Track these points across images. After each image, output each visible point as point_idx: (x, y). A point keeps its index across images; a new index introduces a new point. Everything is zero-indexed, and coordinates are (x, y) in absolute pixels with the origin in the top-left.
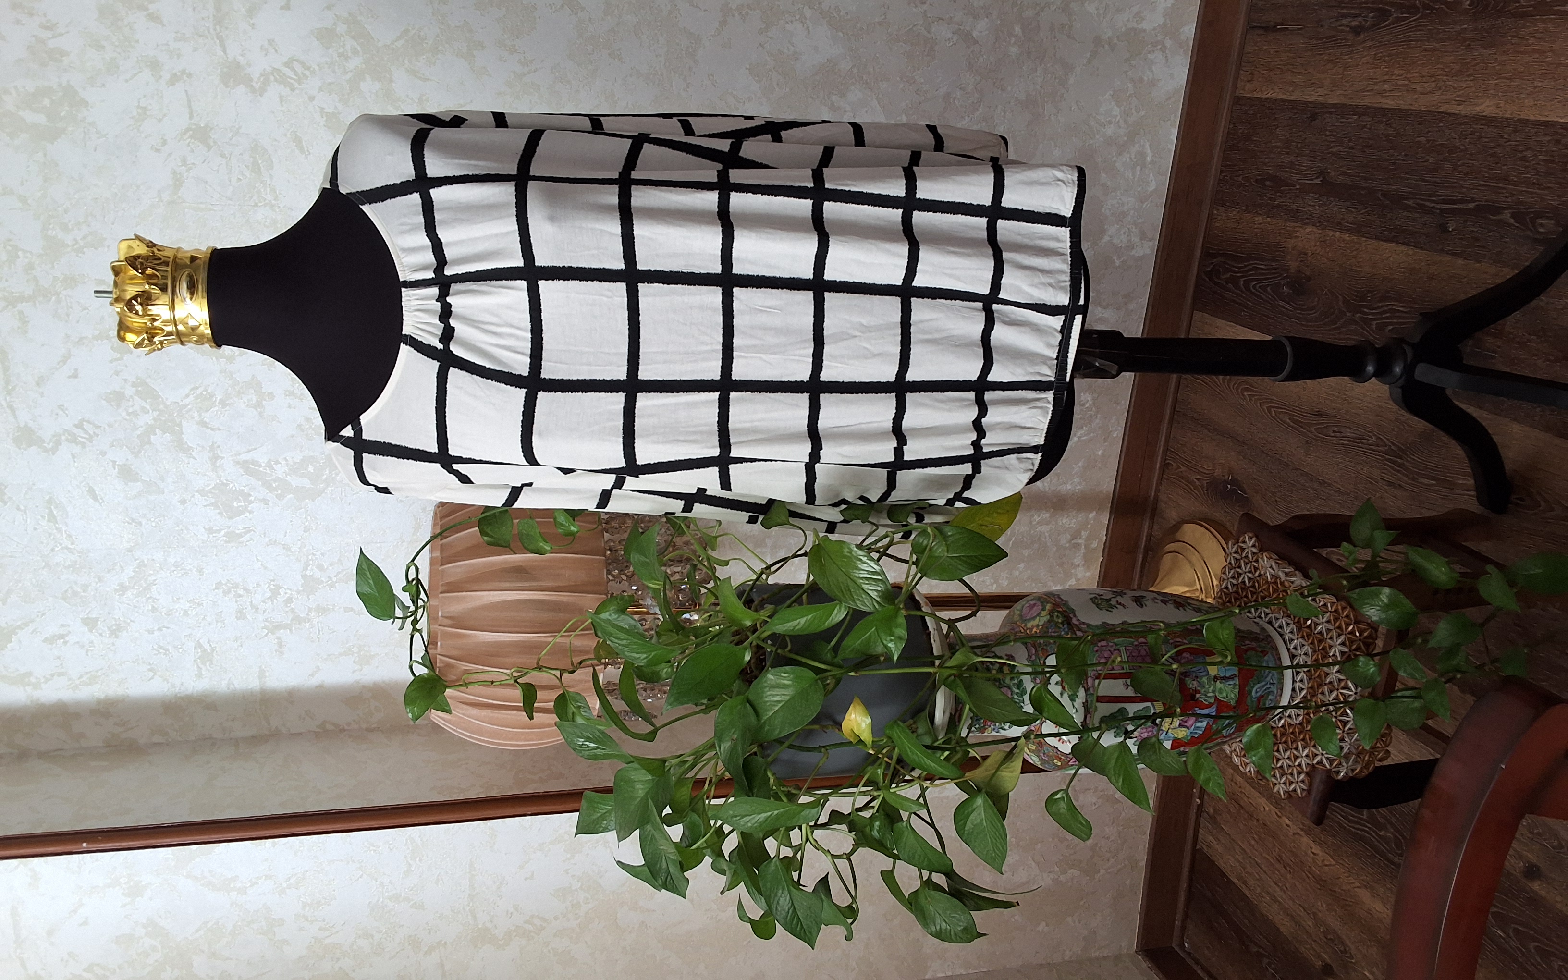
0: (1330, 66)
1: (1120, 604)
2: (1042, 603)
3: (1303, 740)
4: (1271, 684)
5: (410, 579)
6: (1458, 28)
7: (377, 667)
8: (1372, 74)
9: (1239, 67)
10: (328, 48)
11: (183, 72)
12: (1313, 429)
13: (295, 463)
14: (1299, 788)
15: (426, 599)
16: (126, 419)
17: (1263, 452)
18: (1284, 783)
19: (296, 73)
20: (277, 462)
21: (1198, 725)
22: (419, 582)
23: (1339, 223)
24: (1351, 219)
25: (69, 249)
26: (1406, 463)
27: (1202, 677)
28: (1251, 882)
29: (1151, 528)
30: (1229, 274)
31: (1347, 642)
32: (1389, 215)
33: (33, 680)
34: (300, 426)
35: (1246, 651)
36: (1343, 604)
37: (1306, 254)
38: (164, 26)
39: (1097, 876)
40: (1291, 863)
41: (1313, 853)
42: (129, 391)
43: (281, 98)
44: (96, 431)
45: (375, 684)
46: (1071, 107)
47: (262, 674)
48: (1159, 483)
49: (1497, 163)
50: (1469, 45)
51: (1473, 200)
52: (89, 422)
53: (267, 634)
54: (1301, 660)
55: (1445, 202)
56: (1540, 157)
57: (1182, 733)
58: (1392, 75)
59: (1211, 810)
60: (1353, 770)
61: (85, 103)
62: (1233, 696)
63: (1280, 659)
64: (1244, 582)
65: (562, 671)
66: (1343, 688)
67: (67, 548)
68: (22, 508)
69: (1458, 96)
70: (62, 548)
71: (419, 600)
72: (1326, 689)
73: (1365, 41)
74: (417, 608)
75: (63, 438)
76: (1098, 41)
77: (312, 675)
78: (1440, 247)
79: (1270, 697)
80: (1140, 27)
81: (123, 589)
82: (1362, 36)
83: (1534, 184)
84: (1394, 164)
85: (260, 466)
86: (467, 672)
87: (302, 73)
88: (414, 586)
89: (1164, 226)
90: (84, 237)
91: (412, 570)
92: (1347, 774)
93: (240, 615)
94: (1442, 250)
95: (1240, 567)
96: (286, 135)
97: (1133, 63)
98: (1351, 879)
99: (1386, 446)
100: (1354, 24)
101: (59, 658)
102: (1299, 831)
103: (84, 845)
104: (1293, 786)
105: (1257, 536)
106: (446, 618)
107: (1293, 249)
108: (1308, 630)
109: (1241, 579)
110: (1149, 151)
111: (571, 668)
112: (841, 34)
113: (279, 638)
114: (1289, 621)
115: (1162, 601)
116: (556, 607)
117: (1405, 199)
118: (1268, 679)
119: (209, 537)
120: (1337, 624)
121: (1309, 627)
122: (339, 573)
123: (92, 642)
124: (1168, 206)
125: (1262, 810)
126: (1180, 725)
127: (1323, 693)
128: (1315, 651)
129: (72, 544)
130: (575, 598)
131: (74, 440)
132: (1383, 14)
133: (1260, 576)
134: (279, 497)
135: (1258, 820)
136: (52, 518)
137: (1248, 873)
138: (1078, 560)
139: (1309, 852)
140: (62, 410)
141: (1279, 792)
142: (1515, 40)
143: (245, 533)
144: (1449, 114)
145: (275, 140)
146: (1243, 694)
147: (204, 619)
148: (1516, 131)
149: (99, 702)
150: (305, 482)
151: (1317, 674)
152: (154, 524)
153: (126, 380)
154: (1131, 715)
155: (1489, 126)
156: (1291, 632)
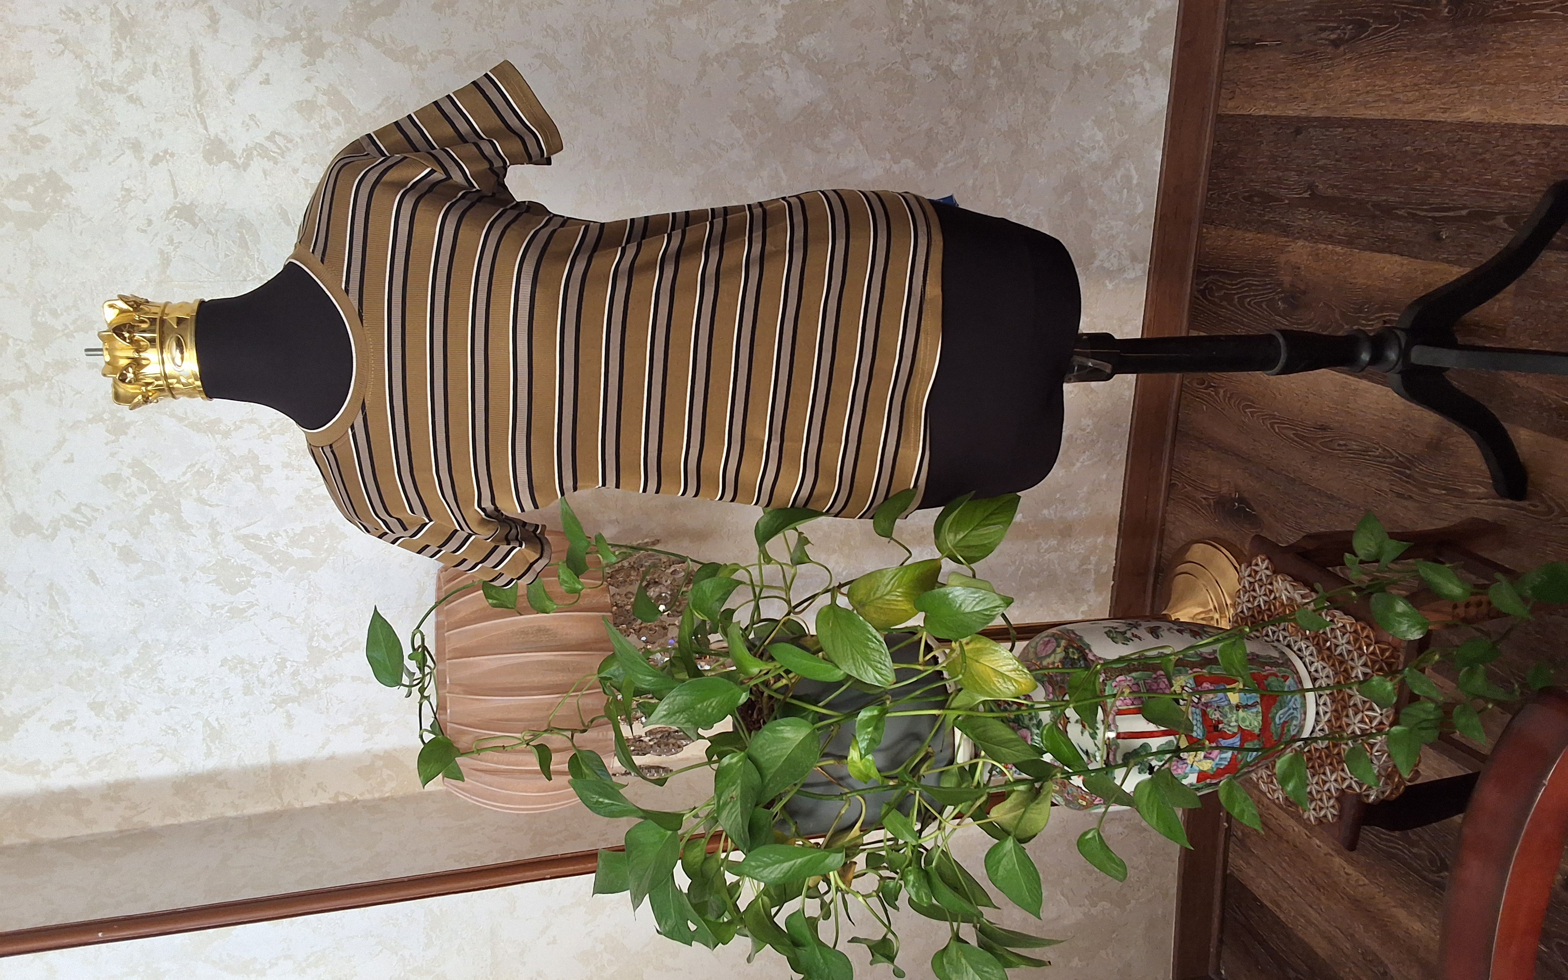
0: (1310, 80)
1: (1136, 636)
2: (1056, 639)
3: (1331, 764)
4: (1294, 709)
5: (416, 647)
6: (1437, 36)
7: (387, 735)
8: (1354, 86)
9: (1220, 86)
10: (309, 121)
11: (166, 152)
12: (1317, 444)
13: (295, 535)
14: (1330, 812)
15: (432, 665)
16: (123, 501)
17: (1268, 469)
18: (1314, 809)
19: (279, 148)
20: (278, 535)
21: (1223, 756)
22: (425, 648)
23: (1330, 236)
24: (1342, 231)
25: (60, 334)
26: (1416, 475)
27: (1223, 708)
28: (1285, 905)
29: (1160, 549)
30: (1222, 293)
31: (1369, 664)
32: (1381, 226)
33: (42, 768)
34: (298, 498)
35: (1266, 677)
36: (1363, 625)
37: (1299, 268)
38: (143, 107)
39: (1128, 907)
40: (1324, 885)
41: (1347, 874)
42: (126, 472)
43: (265, 173)
44: (96, 514)
45: (386, 752)
46: (1053, 135)
47: (272, 747)
48: (1166, 504)
49: (1486, 169)
50: (1451, 52)
51: (1465, 207)
52: (86, 505)
53: (275, 708)
54: (1323, 682)
55: (1436, 210)
56: (1530, 161)
57: (1207, 766)
58: (1374, 86)
59: (1240, 834)
60: (1383, 793)
61: (68, 188)
62: (1256, 724)
63: (1301, 682)
64: (1259, 606)
65: (573, 731)
66: (1368, 710)
67: (71, 633)
68: (23, 596)
69: (1444, 104)
70: (66, 634)
71: (426, 668)
72: (1351, 712)
73: (1345, 54)
74: (424, 676)
75: (62, 523)
76: (1077, 68)
77: (323, 747)
78: (1435, 255)
79: (1295, 722)
80: (1118, 51)
81: (128, 671)
82: (1342, 48)
83: (1528, 188)
84: (1383, 174)
85: (261, 539)
86: (479, 740)
87: (286, 146)
88: (421, 653)
89: (1155, 249)
90: (74, 322)
91: (418, 636)
92: (1377, 797)
93: (247, 690)
94: (1436, 259)
95: (1254, 590)
96: (271, 208)
97: (1113, 87)
98: (1387, 899)
99: (1392, 457)
100: (1333, 37)
101: (66, 744)
102: (1330, 851)
103: (100, 934)
104: (1322, 813)
105: (1269, 559)
106: (456, 684)
107: (1285, 264)
108: (1328, 652)
109: (1256, 604)
110: (1134, 172)
111: (583, 728)
112: (820, 77)
113: (287, 712)
114: (1309, 644)
115: (1178, 631)
116: (563, 668)
117: (1397, 209)
118: (1291, 704)
119: (212, 614)
120: (1357, 645)
121: (1329, 649)
122: (344, 643)
123: (99, 727)
124: (1157, 225)
125: (1291, 831)
126: (1205, 757)
127: (1347, 716)
128: (1336, 674)
129: (75, 629)
130: (584, 657)
131: (72, 524)
132: (1362, 26)
133: (1275, 598)
134: (281, 570)
135: (1288, 842)
136: (54, 604)
137: (1281, 896)
138: (1089, 586)
139: (1342, 873)
140: (59, 495)
141: (1309, 819)
142: (1497, 45)
143: (249, 608)
144: (1434, 122)
145: (261, 214)
146: (1266, 722)
147: (211, 697)
148: (1503, 136)
149: (109, 786)
150: (307, 553)
151: (1340, 697)
152: (156, 604)
153: (122, 462)
154: (1154, 750)
155: (1477, 132)
156: (1311, 655)
